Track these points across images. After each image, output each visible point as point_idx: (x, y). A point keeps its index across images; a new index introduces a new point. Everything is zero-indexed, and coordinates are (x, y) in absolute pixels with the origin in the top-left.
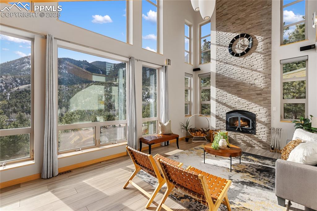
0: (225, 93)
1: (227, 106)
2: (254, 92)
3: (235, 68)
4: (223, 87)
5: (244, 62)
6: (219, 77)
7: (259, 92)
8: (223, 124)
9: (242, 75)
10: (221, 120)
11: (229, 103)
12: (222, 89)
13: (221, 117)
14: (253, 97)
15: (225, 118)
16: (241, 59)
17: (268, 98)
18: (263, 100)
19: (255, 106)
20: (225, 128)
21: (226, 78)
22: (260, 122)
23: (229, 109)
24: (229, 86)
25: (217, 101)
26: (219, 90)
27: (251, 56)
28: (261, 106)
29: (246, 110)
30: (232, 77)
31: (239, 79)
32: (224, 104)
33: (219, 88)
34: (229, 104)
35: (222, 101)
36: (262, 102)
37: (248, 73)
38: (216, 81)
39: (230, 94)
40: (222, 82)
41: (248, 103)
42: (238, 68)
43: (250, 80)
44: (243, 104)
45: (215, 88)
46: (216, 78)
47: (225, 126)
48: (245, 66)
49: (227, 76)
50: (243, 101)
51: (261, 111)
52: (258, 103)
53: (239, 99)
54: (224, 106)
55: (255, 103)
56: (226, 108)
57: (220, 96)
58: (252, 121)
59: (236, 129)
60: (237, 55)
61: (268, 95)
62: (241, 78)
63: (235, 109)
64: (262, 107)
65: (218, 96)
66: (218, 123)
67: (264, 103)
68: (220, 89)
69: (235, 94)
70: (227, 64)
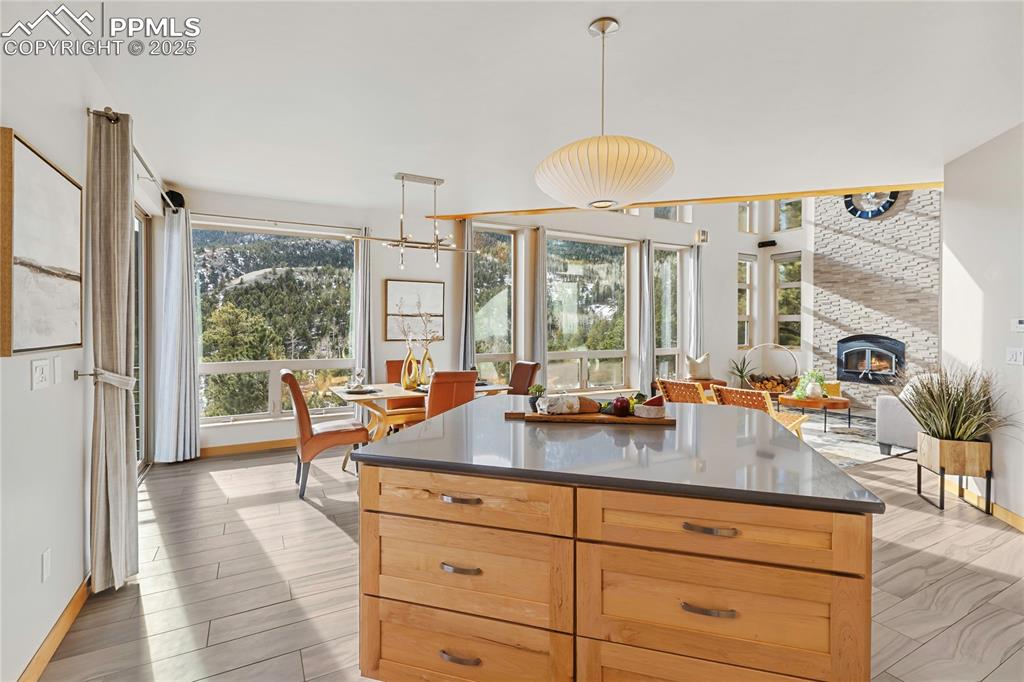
0: (835, 297)
1: (841, 326)
2: (901, 297)
3: (861, 243)
4: (830, 285)
5: (881, 230)
6: (821, 262)
7: (912, 296)
8: (832, 366)
9: (876, 259)
10: (825, 358)
11: (845, 320)
12: (830, 289)
13: (826, 350)
14: (899, 307)
15: (835, 353)
16: (874, 223)
17: (932, 309)
18: (922, 313)
19: (903, 326)
20: (836, 375)
21: (838, 264)
22: (913, 361)
23: (846, 333)
24: (845, 283)
25: (815, 314)
26: (821, 290)
27: (896, 218)
28: (917, 326)
29: (884, 335)
30: (852, 261)
31: (869, 267)
32: (834, 322)
33: (820, 287)
34: (844, 322)
35: (828, 315)
36: (919, 319)
37: (889, 256)
38: (815, 271)
39: (847, 301)
40: (828, 272)
41: (888, 319)
42: (867, 244)
43: (892, 270)
44: (875, 323)
45: (813, 286)
46: (815, 264)
47: (836, 369)
48: (882, 239)
49: (842, 259)
50: (875, 315)
51: (917, 337)
52: (911, 320)
53: (869, 310)
54: (832, 327)
55: (904, 319)
56: (838, 330)
57: (824, 304)
58: (896, 357)
59: (860, 376)
60: (864, 215)
61: (933, 303)
62: (873, 265)
63: (859, 332)
64: (917, 329)
65: (817, 304)
66: (820, 363)
67: (924, 320)
68: (824, 288)
69: (860, 299)
70: (841, 232)
